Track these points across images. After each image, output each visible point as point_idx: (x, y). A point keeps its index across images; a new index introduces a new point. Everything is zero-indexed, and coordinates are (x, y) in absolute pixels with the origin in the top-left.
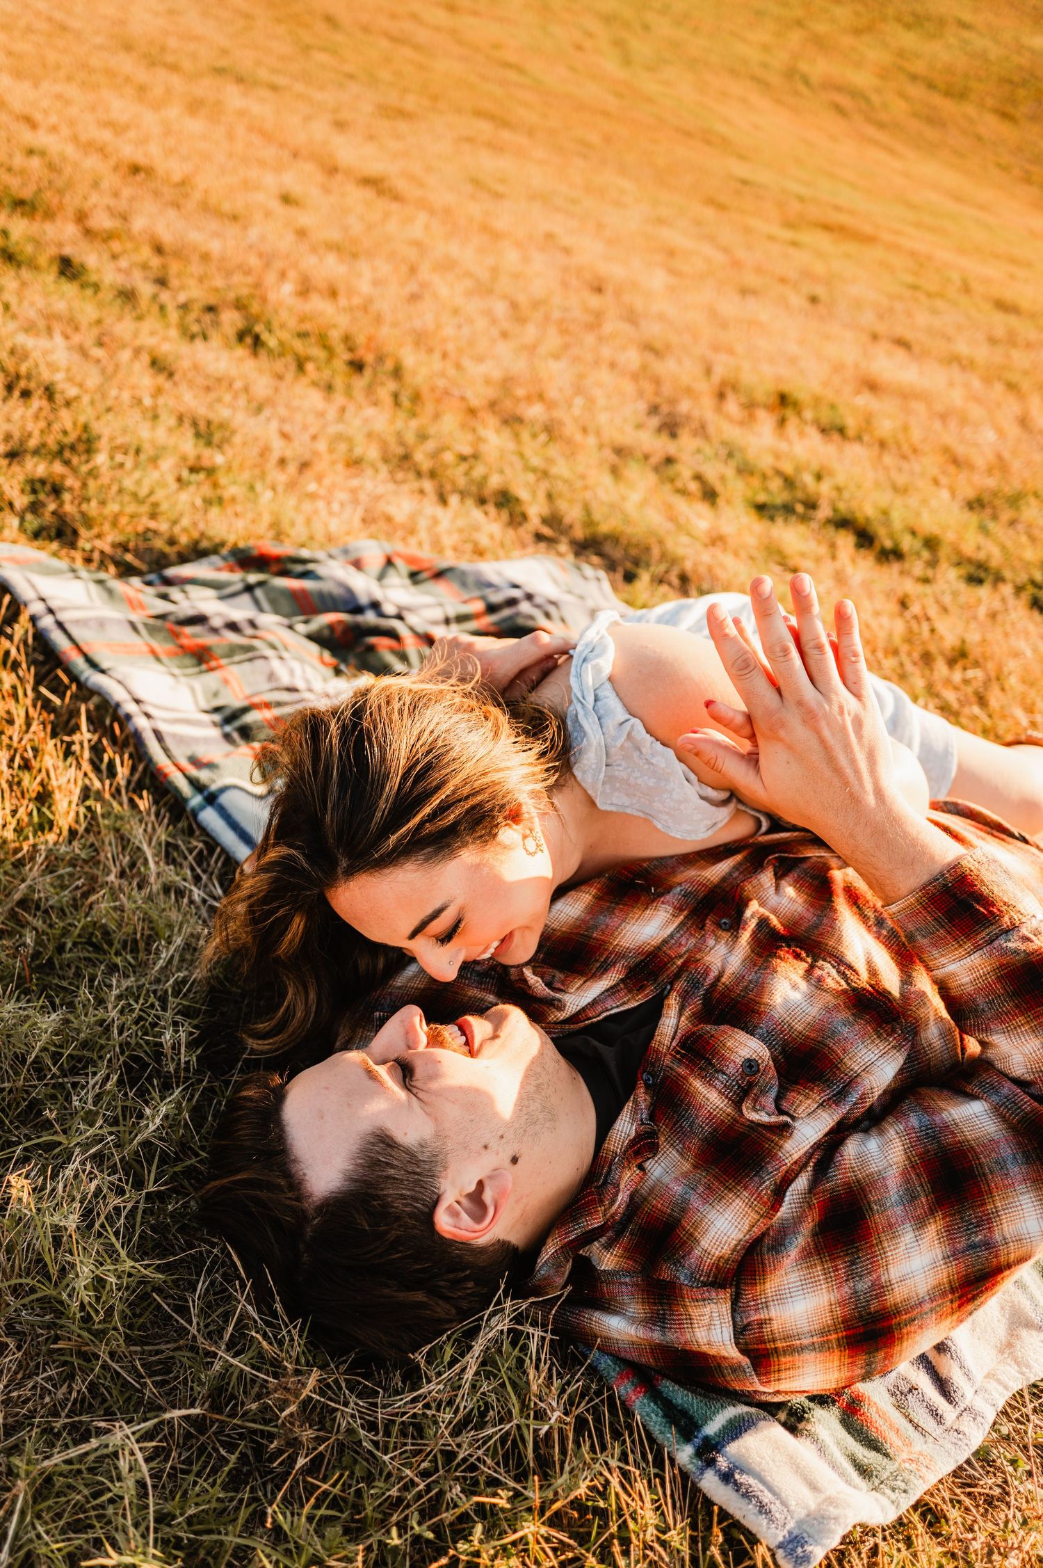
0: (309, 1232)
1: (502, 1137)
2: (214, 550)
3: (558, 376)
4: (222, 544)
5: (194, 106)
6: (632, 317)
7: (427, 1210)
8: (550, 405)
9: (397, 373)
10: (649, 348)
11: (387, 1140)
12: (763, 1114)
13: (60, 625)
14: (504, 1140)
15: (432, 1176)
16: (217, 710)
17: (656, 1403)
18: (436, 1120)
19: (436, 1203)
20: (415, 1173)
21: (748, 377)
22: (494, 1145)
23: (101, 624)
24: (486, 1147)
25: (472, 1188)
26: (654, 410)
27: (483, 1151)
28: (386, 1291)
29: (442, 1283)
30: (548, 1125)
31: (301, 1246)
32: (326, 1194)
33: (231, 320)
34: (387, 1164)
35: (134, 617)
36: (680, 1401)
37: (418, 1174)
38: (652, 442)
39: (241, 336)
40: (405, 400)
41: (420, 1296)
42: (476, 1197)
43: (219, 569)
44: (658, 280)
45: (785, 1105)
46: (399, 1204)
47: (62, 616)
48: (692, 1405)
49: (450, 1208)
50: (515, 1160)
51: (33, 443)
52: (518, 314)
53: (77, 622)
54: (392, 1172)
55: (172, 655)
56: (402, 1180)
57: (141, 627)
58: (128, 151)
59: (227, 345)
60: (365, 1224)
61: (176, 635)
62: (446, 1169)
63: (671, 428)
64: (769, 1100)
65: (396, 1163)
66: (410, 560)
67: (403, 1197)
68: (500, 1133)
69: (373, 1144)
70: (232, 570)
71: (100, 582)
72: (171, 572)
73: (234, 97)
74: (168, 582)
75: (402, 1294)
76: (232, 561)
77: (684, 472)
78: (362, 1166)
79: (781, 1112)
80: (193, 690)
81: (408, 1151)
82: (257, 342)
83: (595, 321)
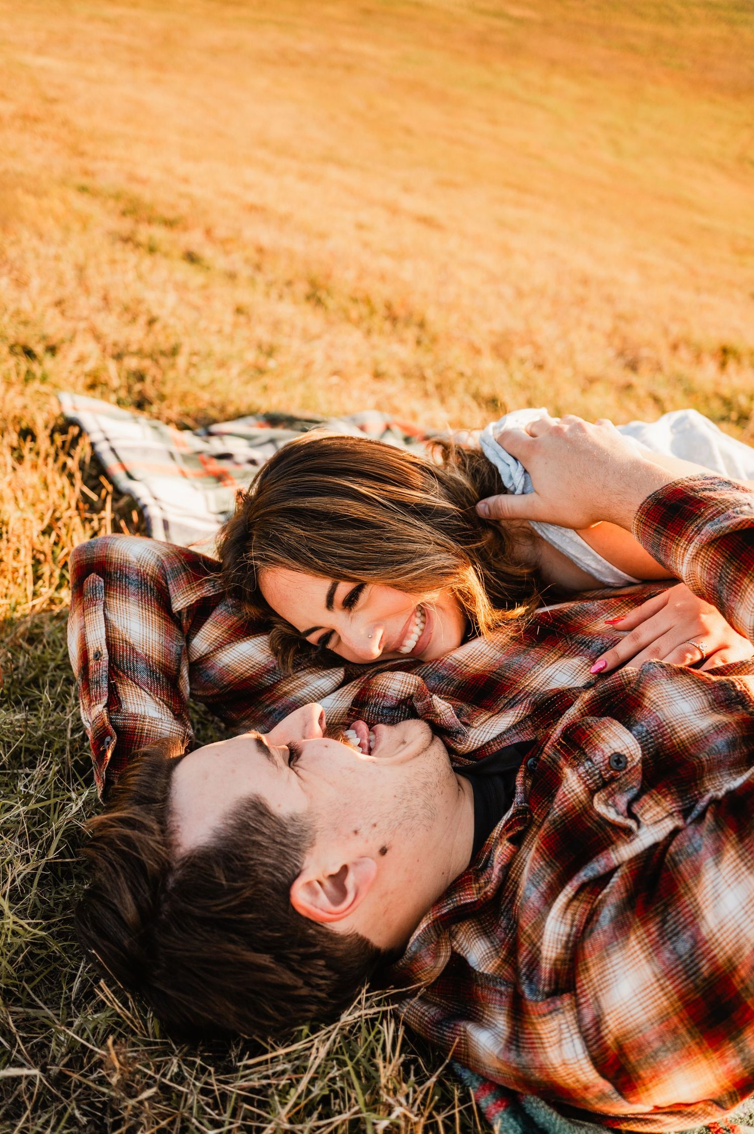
0: (171, 882)
1: (375, 825)
2: (252, 413)
3: (547, 331)
4: (258, 410)
5: (304, 176)
6: (609, 300)
7: (286, 881)
8: (537, 348)
9: (422, 325)
10: (620, 317)
11: (261, 808)
12: (612, 810)
13: (113, 450)
14: (376, 829)
15: (298, 850)
16: (223, 513)
17: (515, 1119)
18: (311, 797)
19: (296, 876)
20: (281, 844)
21: (697, 335)
22: (365, 831)
23: (146, 451)
24: (356, 832)
25: (335, 870)
26: (621, 354)
27: (352, 835)
28: (232, 947)
29: (295, 956)
30: (425, 822)
31: (162, 897)
32: (193, 847)
33: (302, 288)
34: (256, 829)
35: (174, 449)
36: (542, 1120)
37: (284, 845)
38: (619, 374)
39: (308, 298)
40: (426, 341)
41: (265, 959)
42: (338, 879)
43: (251, 426)
44: (632, 278)
45: (636, 808)
46: (260, 870)
47: (116, 444)
48: (554, 1125)
49: (309, 884)
50: (383, 851)
51: (134, 348)
52: (520, 294)
53: (126, 449)
54: (259, 838)
55: (198, 476)
56: (267, 848)
57: (177, 457)
58: (252, 197)
59: (295, 302)
60: (222, 878)
61: (204, 463)
62: (312, 845)
63: (633, 366)
64: (622, 801)
65: (265, 830)
66: (404, 428)
67: (264, 864)
68: (373, 821)
69: (247, 810)
70: (261, 426)
71: (155, 428)
72: (215, 428)
73: (333, 173)
74: (211, 434)
75: (248, 954)
76: (262, 421)
77: (641, 392)
78: (232, 826)
79: (631, 815)
80: (207, 499)
81: (278, 821)
82: (319, 302)
83: (581, 302)
